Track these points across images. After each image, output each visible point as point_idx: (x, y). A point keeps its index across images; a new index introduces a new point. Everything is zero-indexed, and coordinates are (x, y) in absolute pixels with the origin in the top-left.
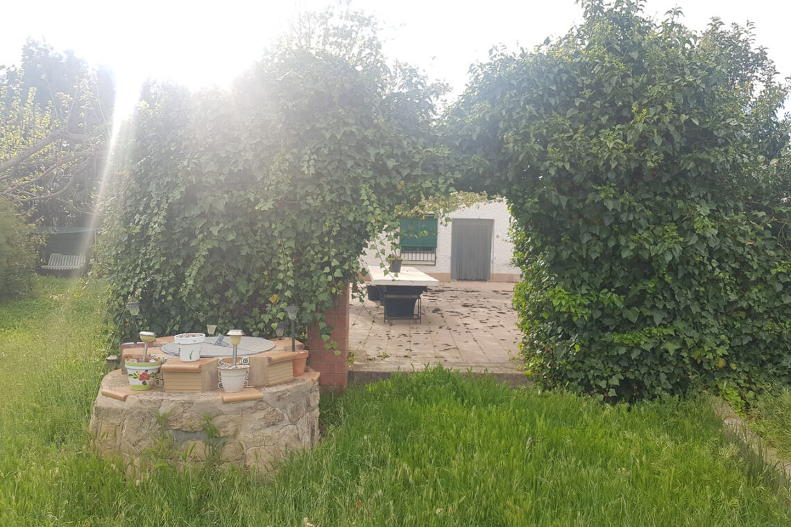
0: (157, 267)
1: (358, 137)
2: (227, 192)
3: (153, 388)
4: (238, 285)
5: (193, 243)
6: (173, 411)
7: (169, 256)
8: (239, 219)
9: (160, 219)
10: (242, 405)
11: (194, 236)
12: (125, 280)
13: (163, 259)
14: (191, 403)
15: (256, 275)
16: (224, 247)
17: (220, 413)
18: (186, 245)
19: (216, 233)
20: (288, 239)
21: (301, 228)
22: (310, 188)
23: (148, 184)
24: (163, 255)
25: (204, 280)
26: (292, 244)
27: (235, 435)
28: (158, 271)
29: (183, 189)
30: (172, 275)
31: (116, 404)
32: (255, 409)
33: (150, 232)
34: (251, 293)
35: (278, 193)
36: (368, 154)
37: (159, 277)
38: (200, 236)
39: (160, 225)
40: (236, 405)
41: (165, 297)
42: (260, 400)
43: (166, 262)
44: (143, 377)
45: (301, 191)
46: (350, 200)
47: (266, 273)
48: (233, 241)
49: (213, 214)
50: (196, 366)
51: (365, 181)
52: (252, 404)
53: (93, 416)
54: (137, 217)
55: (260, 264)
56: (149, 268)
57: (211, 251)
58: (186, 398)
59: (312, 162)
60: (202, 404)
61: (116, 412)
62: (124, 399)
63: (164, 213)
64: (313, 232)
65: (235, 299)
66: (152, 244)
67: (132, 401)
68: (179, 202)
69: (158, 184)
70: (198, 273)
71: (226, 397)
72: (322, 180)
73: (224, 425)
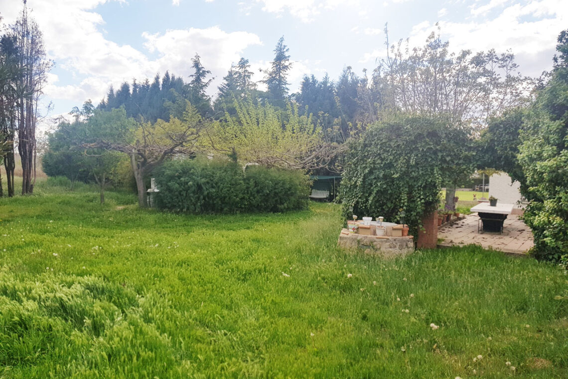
0: (360, 196)
1: (434, 149)
2: (383, 170)
3: (356, 233)
4: (388, 204)
5: (372, 188)
6: (361, 239)
7: (364, 192)
8: (388, 180)
9: (360, 179)
10: (383, 240)
11: (372, 186)
12: (349, 201)
13: (362, 193)
14: (367, 237)
15: (394, 201)
16: (382, 190)
17: (375, 241)
18: (369, 189)
19: (379, 185)
20: (406, 187)
21: (410, 184)
22: (414, 169)
23: (358, 167)
24: (362, 192)
25: (375, 201)
26: (407, 189)
27: (380, 249)
28: (360, 198)
29: (369, 169)
30: (365, 199)
31: (345, 236)
32: (386, 242)
33: (358, 184)
34: (392, 207)
35: (401, 171)
36: (438, 156)
37: (360, 200)
38: (374, 186)
39: (361, 182)
40: (381, 240)
41: (362, 207)
42: (388, 239)
43: (363, 195)
44: (353, 229)
45: (410, 170)
46: (430, 173)
47: (397, 200)
48: (385, 188)
49: (379, 178)
50: (369, 227)
51: (437, 166)
52: (385, 240)
53: (339, 239)
54: (353, 178)
55: (395, 196)
56: (357, 197)
57: (377, 191)
58: (366, 236)
59: (414, 160)
60: (370, 238)
61: (346, 238)
62: (348, 234)
63: (362, 177)
64: (415, 185)
65: (387, 209)
66: (358, 188)
67: (350, 235)
68: (367, 173)
69: (361, 167)
70: (374, 199)
71: (377, 237)
72: (418, 166)
73: (376, 245)
